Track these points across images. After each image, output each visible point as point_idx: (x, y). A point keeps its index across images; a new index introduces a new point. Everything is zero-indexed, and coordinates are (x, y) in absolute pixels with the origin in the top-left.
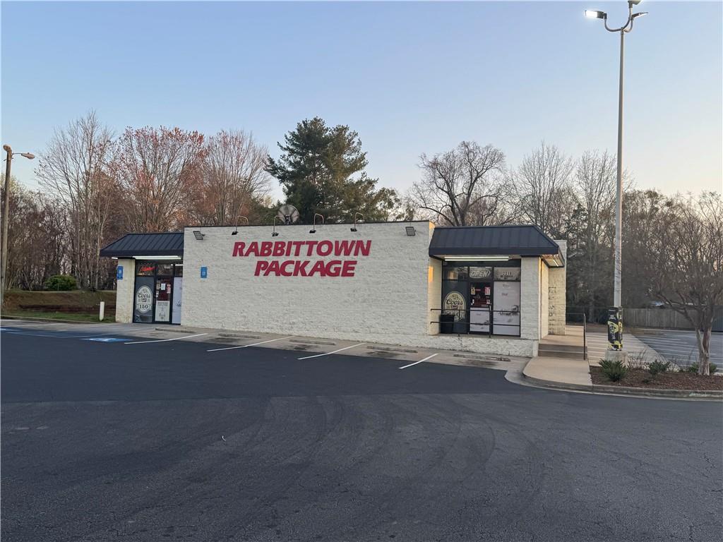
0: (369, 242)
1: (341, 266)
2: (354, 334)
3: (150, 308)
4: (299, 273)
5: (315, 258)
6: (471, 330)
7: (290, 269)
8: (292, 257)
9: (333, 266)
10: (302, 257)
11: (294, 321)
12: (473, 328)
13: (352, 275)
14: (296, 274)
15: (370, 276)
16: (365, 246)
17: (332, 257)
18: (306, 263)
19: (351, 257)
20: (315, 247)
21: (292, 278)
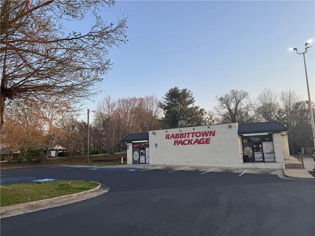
0: (214, 131)
1: (205, 140)
2: (213, 164)
3: (138, 158)
4: (190, 144)
5: (195, 138)
6: (255, 160)
7: (186, 142)
8: (187, 138)
9: (202, 140)
10: (190, 138)
11: (190, 160)
12: (256, 160)
13: (209, 143)
14: (188, 144)
15: (216, 143)
16: (213, 133)
17: (201, 137)
18: (192, 140)
19: (208, 137)
20: (195, 134)
21: (187, 145)
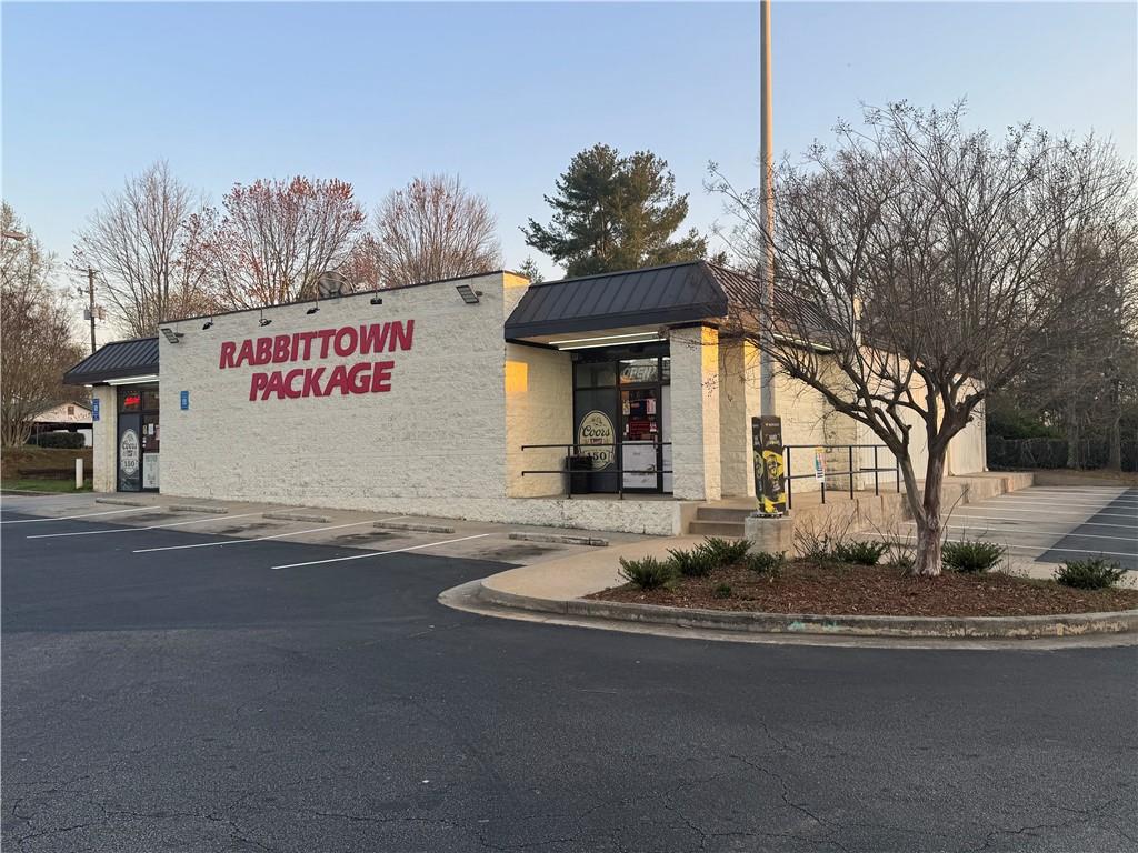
0: (411, 323)
1: (371, 373)
2: (394, 501)
3: (137, 466)
4: (311, 393)
5: (333, 361)
6: (626, 485)
7: (298, 384)
8: (300, 364)
9: (359, 375)
10: (314, 363)
11: (307, 479)
12: (630, 481)
13: (387, 388)
14: (306, 394)
15: (414, 388)
16: (405, 332)
17: (356, 358)
18: (321, 371)
19: (385, 356)
20: (332, 339)
21: (301, 400)
